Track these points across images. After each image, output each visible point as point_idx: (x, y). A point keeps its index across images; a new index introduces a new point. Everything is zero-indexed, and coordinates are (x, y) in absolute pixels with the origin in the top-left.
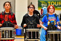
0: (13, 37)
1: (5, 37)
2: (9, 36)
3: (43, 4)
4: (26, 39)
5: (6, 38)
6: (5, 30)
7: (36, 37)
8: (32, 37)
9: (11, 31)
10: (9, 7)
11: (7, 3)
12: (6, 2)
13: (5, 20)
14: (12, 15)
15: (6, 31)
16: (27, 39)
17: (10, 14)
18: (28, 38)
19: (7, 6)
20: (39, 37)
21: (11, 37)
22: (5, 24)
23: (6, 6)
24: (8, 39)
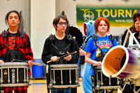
0: (26, 82)
1: (9, 81)
2: (18, 80)
3: (87, 14)
4: (51, 85)
5: (11, 83)
6: (9, 68)
7: (70, 82)
8: (62, 82)
9: (21, 70)
10: (16, 21)
12: (10, 12)
13: (9, 47)
14: (23, 38)
15: (11, 69)
16: (53, 84)
17: (18, 34)
18: (55, 82)
19: (13, 19)
20: (76, 82)
21: (21, 81)
22: (10, 55)
23: (11, 20)
24: (16, 85)
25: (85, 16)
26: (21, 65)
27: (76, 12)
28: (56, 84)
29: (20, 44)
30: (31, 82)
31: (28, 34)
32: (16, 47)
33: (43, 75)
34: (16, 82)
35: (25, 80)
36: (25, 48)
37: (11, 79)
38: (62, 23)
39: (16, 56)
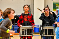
1: (24, 34)
2: (28, 34)
4: (43, 35)
5: (25, 35)
6: (24, 28)
8: (48, 34)
9: (30, 29)
10: (28, 9)
11: (26, 6)
13: (25, 20)
14: (30, 16)
15: (25, 29)
17: (28, 15)
19: (26, 8)
20: (54, 34)
21: (30, 34)
22: (25, 23)
24: (27, 36)
25: (57, 7)
26: (29, 28)
27: (53, 5)
28: (45, 35)
29: (29, 18)
30: (34, 34)
31: (32, 14)
32: (27, 20)
33: (39, 32)
34: (27, 35)
35: (31, 34)
36: (31, 20)
37: (25, 33)
38: (47, 10)
39: (27, 23)
